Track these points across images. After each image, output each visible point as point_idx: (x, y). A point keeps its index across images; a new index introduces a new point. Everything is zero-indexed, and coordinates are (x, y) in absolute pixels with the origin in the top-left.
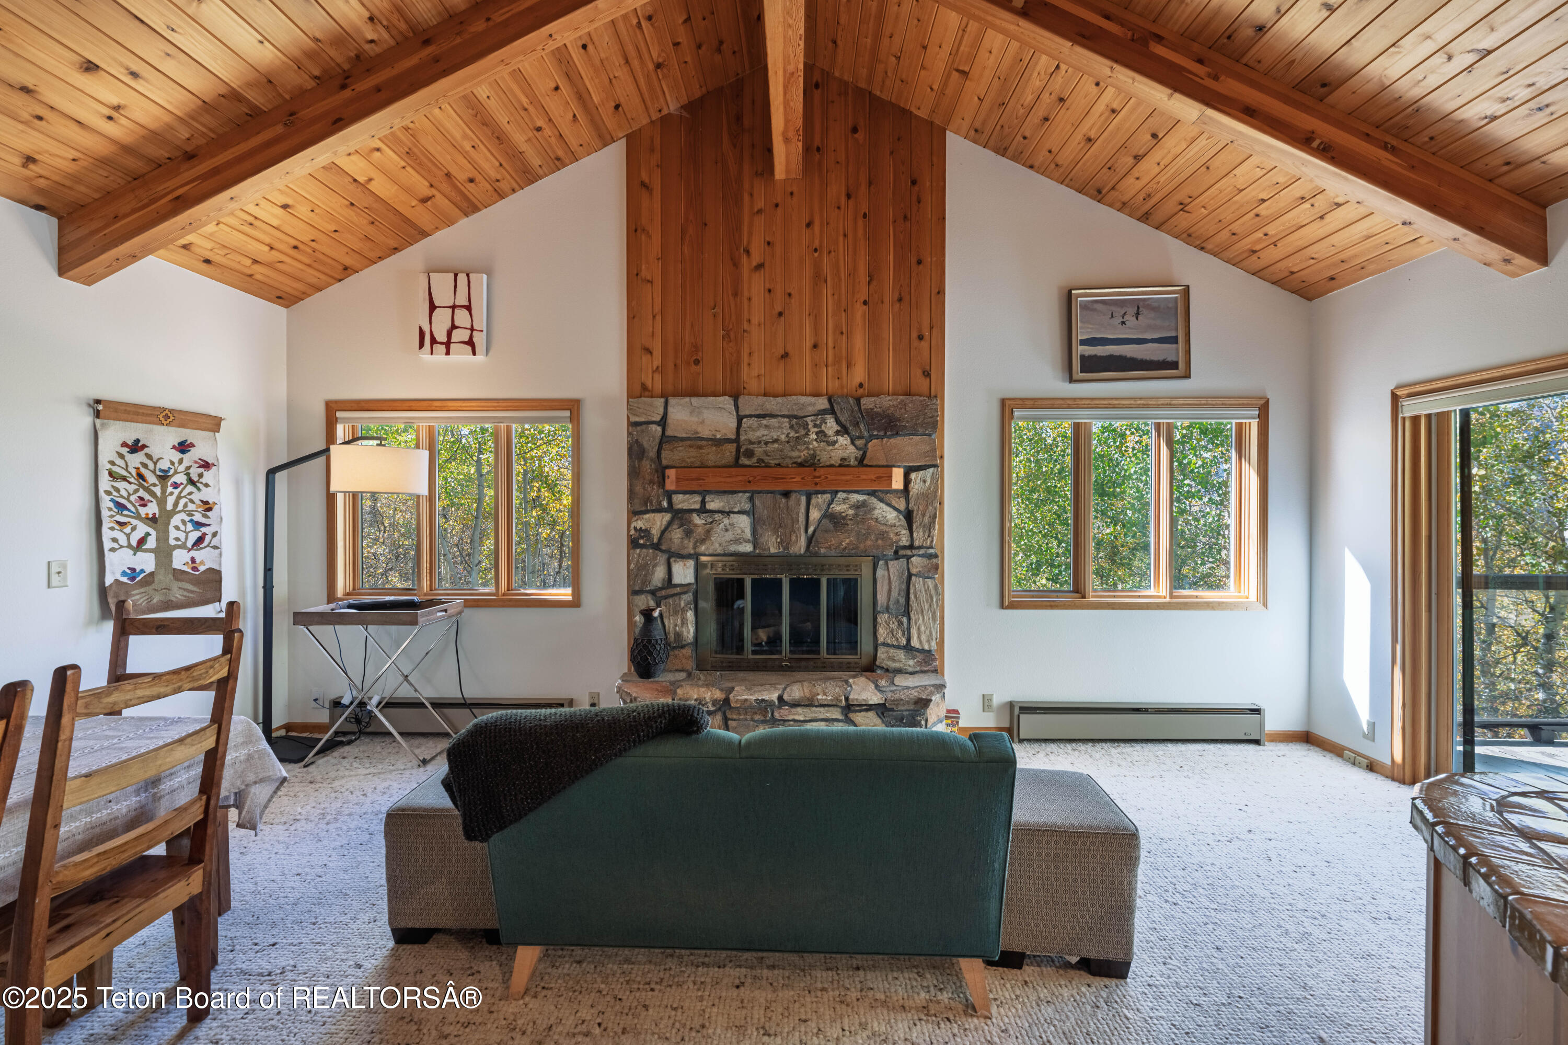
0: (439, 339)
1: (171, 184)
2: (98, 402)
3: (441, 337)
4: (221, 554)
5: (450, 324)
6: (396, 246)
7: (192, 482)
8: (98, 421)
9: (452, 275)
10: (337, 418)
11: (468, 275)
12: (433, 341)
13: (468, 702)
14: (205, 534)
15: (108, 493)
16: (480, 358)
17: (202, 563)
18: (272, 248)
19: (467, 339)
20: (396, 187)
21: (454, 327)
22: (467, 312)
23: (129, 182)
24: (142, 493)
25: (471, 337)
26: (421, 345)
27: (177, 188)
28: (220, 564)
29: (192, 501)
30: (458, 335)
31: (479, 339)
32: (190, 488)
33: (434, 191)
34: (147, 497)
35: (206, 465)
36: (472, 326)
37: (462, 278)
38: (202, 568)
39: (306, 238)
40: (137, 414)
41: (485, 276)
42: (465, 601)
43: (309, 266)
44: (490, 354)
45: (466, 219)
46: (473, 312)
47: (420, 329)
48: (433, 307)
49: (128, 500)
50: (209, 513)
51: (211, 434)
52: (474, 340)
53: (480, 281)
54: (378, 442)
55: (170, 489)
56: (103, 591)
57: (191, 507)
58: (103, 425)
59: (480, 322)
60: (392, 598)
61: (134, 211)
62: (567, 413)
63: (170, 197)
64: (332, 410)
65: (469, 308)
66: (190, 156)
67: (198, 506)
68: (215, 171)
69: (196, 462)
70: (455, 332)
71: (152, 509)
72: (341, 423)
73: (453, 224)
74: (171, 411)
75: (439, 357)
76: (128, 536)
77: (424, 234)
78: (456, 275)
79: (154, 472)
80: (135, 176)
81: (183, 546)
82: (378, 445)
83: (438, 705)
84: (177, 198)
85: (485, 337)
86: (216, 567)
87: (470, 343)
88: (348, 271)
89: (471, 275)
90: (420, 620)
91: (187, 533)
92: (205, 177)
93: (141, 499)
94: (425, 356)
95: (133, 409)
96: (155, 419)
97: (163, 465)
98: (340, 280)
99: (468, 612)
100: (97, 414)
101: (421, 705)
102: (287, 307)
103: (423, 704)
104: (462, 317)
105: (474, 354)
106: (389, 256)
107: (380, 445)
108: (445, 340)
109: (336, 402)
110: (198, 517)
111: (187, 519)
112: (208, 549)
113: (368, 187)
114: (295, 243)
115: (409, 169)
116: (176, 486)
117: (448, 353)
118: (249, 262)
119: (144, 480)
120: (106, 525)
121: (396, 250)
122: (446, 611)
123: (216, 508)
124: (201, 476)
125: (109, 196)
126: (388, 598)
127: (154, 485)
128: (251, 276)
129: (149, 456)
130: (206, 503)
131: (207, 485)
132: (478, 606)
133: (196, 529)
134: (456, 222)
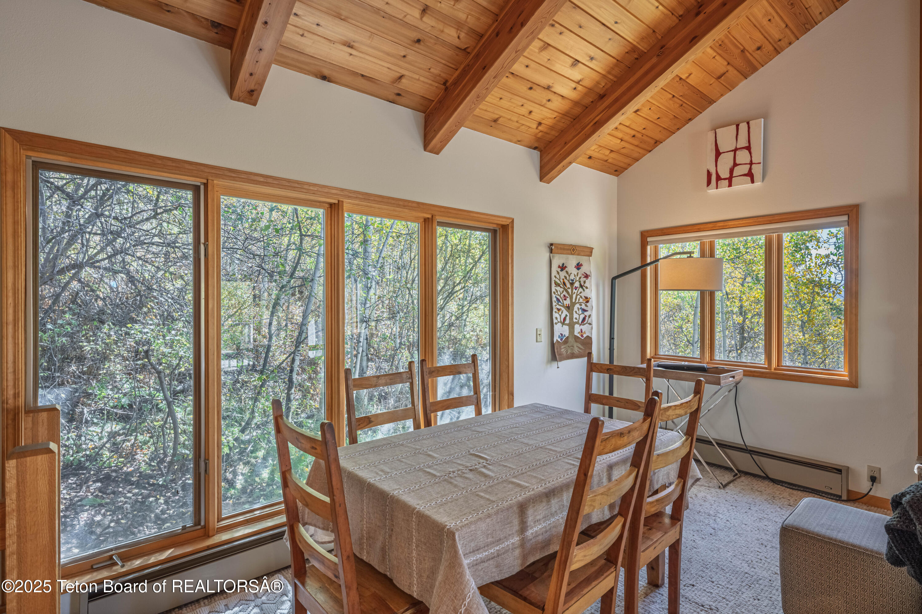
0: (722, 176)
1: (592, 116)
2: (552, 244)
3: (725, 174)
4: (592, 328)
5: (732, 163)
6: (690, 117)
7: (581, 286)
8: (551, 255)
9: (734, 126)
10: (648, 242)
11: (748, 123)
12: (718, 178)
13: (749, 448)
14: (586, 316)
15: (554, 293)
16: (758, 184)
17: (585, 333)
18: (622, 140)
19: (746, 172)
20: (705, 73)
21: (735, 165)
22: (747, 151)
23: (572, 122)
24: (565, 293)
25: (750, 169)
26: (709, 183)
27: (594, 119)
28: (592, 334)
29: (581, 297)
30: (738, 171)
31: (757, 170)
32: (581, 290)
33: (729, 68)
34: (567, 295)
35: (587, 276)
36: (751, 161)
37: (743, 127)
38: (585, 336)
39: (640, 129)
40: (564, 249)
41: (763, 120)
42: (744, 371)
43: (637, 146)
44: (766, 179)
45: (745, 81)
46: (752, 150)
47: (708, 171)
48: (718, 154)
49: (560, 296)
50: (587, 304)
51: (587, 258)
52: (753, 171)
53: (758, 126)
54: (689, 255)
55: (574, 290)
56: (553, 345)
57: (581, 300)
58: (553, 257)
59: (758, 156)
60: (686, 363)
61: (574, 137)
62: (845, 218)
63: (592, 124)
64: (645, 236)
65: (748, 148)
66: (602, 97)
67: (584, 300)
68: (616, 100)
69: (583, 275)
70: (736, 168)
71: (567, 302)
72: (650, 245)
73: (733, 88)
74: (575, 246)
75: (724, 189)
76: (560, 316)
77: (711, 102)
78: (738, 126)
79: (569, 281)
80: (575, 118)
81: (577, 323)
82: (688, 257)
83: (722, 445)
84: (595, 123)
85: (762, 168)
86: (590, 336)
87: (750, 175)
88: (657, 143)
89: (751, 122)
90: (722, 382)
91: (579, 315)
92: (609, 107)
93: (564, 296)
94: (712, 191)
95: (562, 247)
96: (570, 252)
97: (572, 277)
98: (650, 151)
99: (746, 380)
100: (551, 251)
101: (709, 443)
102: (617, 176)
103: (711, 442)
104: (743, 157)
105: (753, 181)
106: (684, 126)
107: (690, 257)
108: (727, 175)
109: (647, 231)
110: (583, 306)
111: (580, 307)
112: (587, 325)
113: (687, 80)
114: (633, 133)
115: (718, 57)
116: (576, 288)
117: (730, 185)
118: (607, 152)
119: (566, 286)
120: (555, 310)
121: (690, 120)
122: (733, 377)
123: (591, 300)
124: (585, 282)
125: (562, 132)
126: (683, 363)
127: (569, 288)
128: (606, 161)
129: (567, 272)
130: (586, 298)
131: (587, 288)
132: (754, 376)
133: (583, 313)
134: (737, 85)
